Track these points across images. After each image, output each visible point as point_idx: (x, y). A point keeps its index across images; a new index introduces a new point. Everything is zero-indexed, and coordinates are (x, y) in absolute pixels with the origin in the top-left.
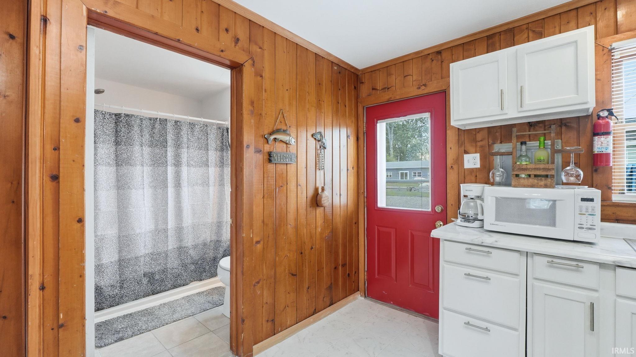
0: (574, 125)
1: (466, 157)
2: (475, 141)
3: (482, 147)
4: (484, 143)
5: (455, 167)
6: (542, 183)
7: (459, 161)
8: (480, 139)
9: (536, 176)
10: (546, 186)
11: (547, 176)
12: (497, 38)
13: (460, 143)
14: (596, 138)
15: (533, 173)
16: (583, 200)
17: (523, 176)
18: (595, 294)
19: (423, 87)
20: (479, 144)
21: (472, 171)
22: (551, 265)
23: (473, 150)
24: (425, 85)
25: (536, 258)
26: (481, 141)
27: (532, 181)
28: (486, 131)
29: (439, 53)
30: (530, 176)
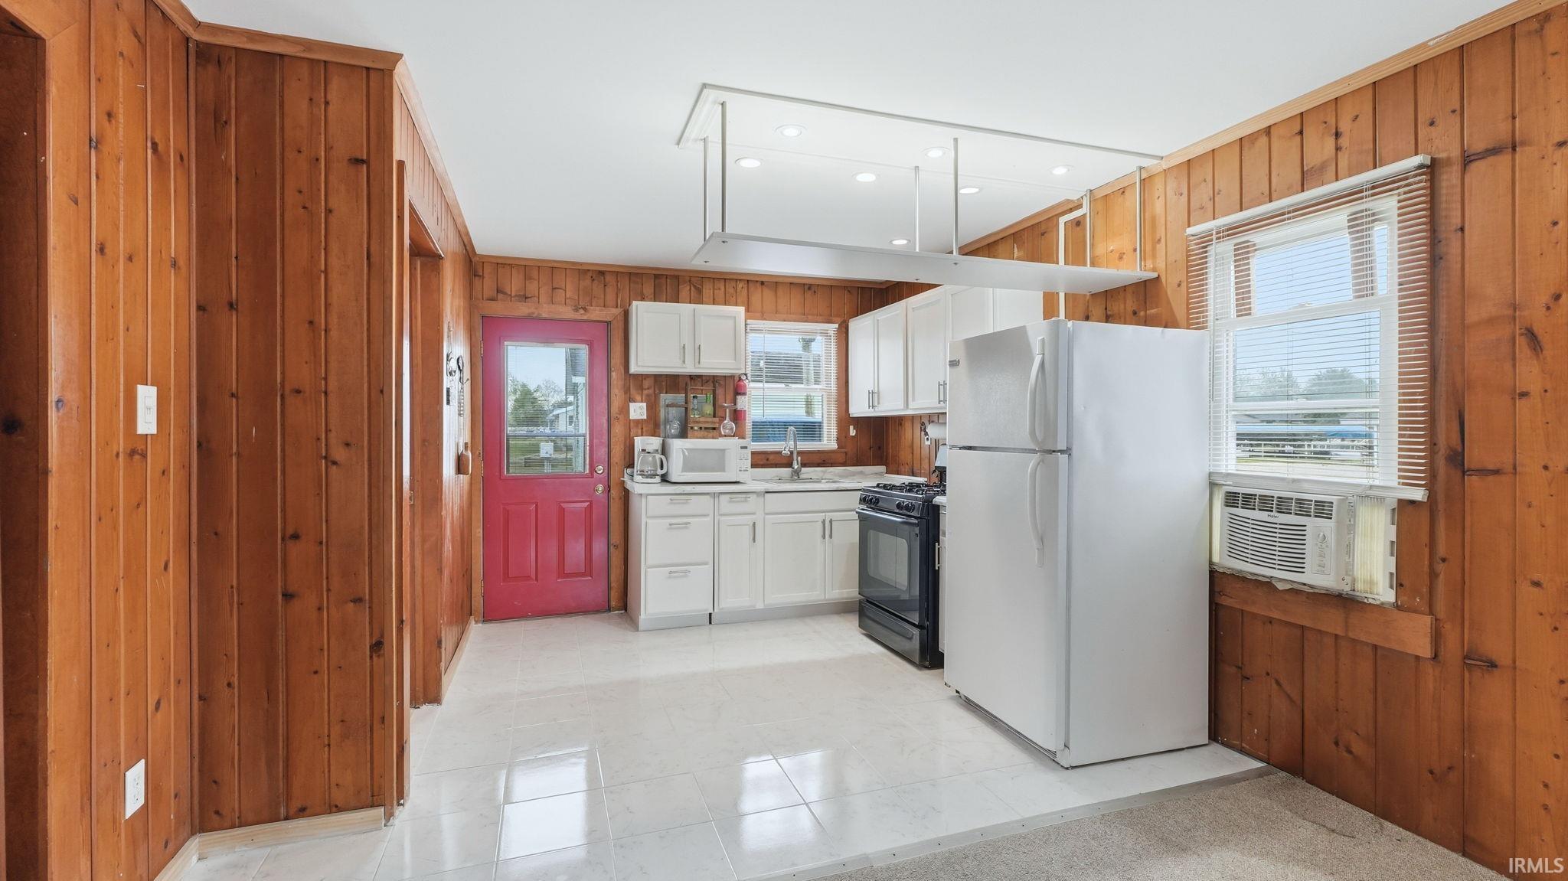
0: (722, 383)
1: (632, 406)
2: (641, 388)
3: (648, 395)
4: (651, 391)
5: (621, 417)
6: (710, 435)
7: (625, 410)
8: (646, 387)
9: (706, 428)
10: (713, 438)
11: (714, 429)
12: (663, 280)
13: (627, 390)
14: (739, 397)
15: (703, 426)
16: (742, 448)
17: (696, 428)
18: (754, 516)
19: (582, 311)
20: (645, 392)
21: (638, 422)
22: (731, 501)
23: (639, 398)
24: (585, 309)
25: (722, 497)
26: (648, 389)
27: (703, 433)
28: (653, 378)
29: (602, 273)
30: (701, 428)
